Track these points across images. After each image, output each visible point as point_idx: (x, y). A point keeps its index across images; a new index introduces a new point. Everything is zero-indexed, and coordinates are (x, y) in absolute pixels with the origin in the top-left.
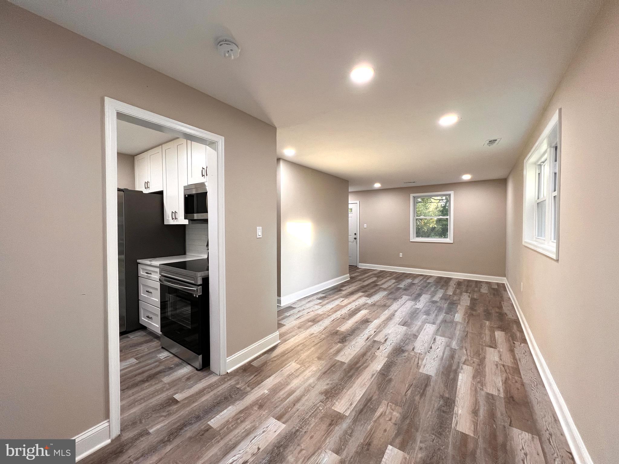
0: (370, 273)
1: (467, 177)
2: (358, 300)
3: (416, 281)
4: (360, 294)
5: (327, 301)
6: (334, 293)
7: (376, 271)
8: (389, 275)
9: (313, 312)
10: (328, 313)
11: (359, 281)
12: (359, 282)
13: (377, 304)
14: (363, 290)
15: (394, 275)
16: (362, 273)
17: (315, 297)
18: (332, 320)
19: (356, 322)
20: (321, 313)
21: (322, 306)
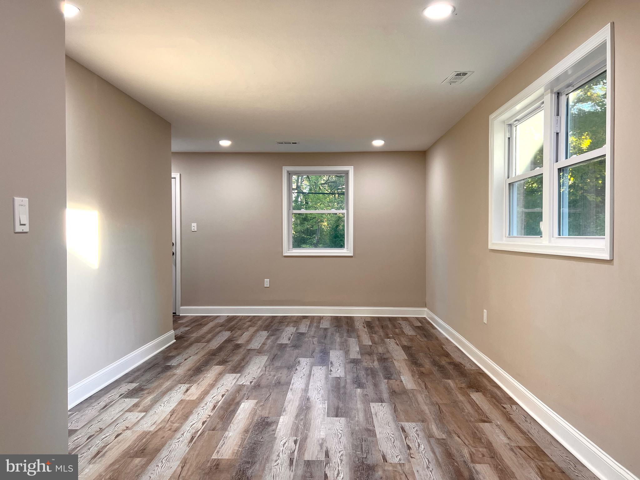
0: (211, 325)
1: (378, 143)
2: (221, 382)
3: (303, 329)
4: (216, 369)
5: (151, 397)
6: (157, 377)
7: (218, 318)
8: (250, 323)
9: (128, 432)
10: (171, 426)
11: (197, 342)
12: (198, 344)
13: (264, 382)
14: (218, 359)
15: (260, 323)
16: (192, 326)
17: (114, 394)
18: (189, 439)
19: (246, 431)
20: (152, 429)
21: (146, 410)
